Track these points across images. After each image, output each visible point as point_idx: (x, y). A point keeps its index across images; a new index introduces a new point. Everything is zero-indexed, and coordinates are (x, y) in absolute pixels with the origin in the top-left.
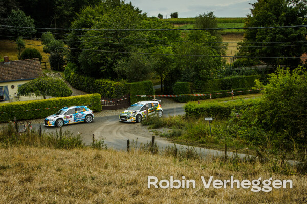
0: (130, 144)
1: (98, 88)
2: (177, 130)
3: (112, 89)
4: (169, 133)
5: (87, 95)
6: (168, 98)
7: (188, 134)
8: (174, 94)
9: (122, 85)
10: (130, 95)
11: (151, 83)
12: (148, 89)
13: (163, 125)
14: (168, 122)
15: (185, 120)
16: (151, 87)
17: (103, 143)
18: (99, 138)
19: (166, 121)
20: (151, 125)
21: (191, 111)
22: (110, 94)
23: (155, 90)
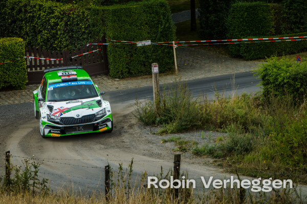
0: (114, 179)
1: (14, 22)
2: (242, 137)
3: (56, 24)
4: (218, 144)
7: (273, 146)
8: (228, 35)
9: (83, 13)
10: (106, 40)
11: (164, 6)
12: (158, 24)
13: (200, 123)
14: (215, 113)
15: (261, 107)
16: (165, 16)
17: (36, 177)
18: (24, 162)
19: (210, 112)
20: (168, 123)
21: (279, 83)
22: (51, 38)
23: (176, 25)
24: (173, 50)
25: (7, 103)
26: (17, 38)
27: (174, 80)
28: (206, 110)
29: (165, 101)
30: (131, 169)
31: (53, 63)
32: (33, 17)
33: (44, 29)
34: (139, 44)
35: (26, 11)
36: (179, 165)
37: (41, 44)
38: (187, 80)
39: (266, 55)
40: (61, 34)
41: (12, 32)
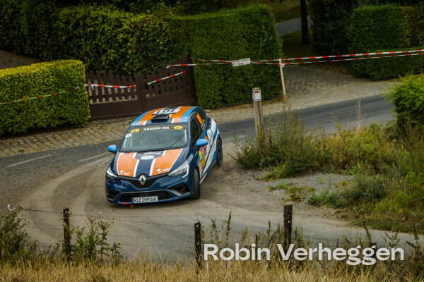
0: (206, 236)
1: (70, 39)
2: (371, 179)
3: (126, 41)
4: (342, 190)
5: (34, 68)
6: (328, 64)
7: (412, 190)
8: (350, 49)
9: (161, 25)
10: (191, 60)
11: (265, 13)
12: (258, 37)
13: (317, 164)
14: (337, 150)
15: (395, 141)
16: (268, 26)
17: (105, 240)
18: (88, 221)
19: (329, 149)
20: (276, 166)
21: (418, 109)
22: (119, 60)
23: (283, 37)
24: (279, 70)
25: (64, 146)
26: (75, 61)
27: (282, 109)
28: (325, 147)
29: (270, 137)
30: (229, 226)
31: (123, 92)
32: (95, 32)
33: (110, 48)
34: (236, 64)
35: (85, 25)
36: (291, 219)
37: (106, 67)
38: (299, 108)
39: (400, 74)
40: (132, 53)
41: (68, 53)
